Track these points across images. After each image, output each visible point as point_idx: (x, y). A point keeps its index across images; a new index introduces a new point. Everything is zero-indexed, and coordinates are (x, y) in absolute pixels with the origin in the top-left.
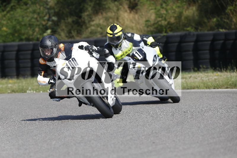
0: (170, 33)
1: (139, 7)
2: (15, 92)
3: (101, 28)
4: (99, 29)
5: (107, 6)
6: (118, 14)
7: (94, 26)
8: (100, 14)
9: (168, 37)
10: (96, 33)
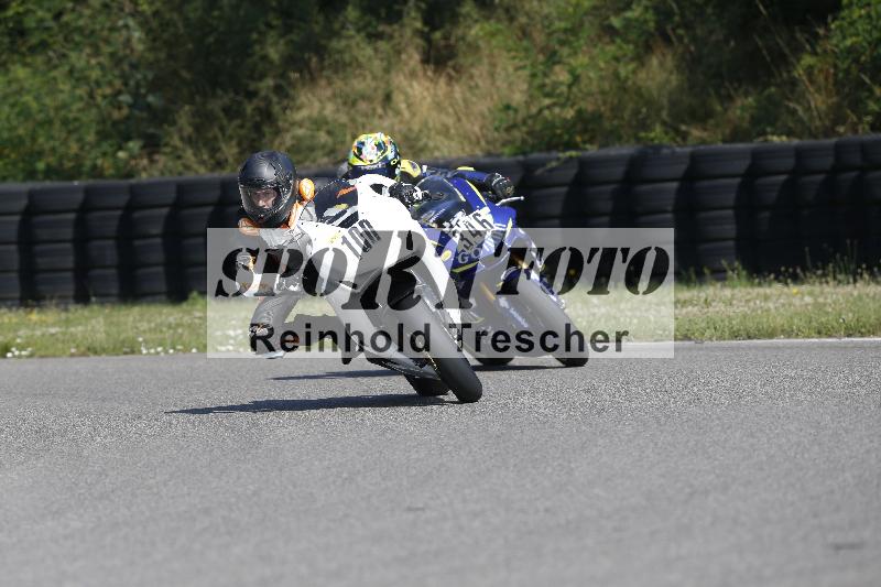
0: (592, 150)
1: (461, 60)
2: (96, 353)
3: (329, 133)
4: (323, 137)
5: (347, 57)
6: (388, 83)
7: (300, 124)
8: (323, 82)
9: (584, 164)
10: (312, 149)
